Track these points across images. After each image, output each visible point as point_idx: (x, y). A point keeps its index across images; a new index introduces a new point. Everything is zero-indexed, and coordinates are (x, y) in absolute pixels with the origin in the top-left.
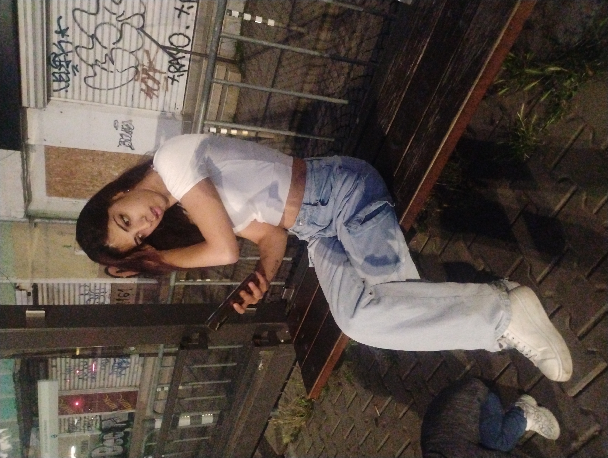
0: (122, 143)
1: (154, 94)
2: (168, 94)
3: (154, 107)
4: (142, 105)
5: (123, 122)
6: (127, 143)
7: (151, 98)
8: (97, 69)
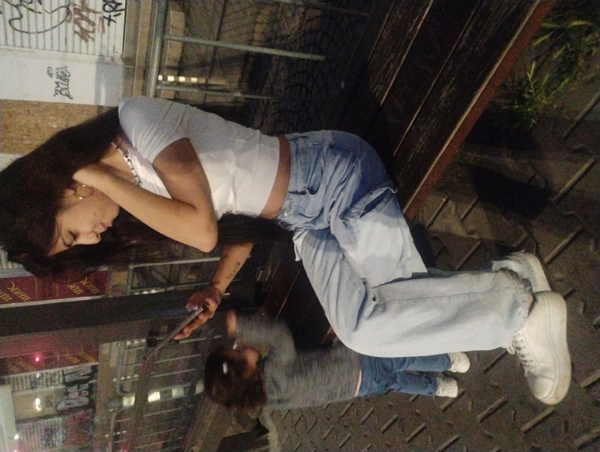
0: (58, 92)
1: (89, 37)
2: (105, 36)
3: (91, 51)
4: (77, 49)
5: (58, 69)
6: (64, 92)
7: (86, 41)
8: (24, 10)
